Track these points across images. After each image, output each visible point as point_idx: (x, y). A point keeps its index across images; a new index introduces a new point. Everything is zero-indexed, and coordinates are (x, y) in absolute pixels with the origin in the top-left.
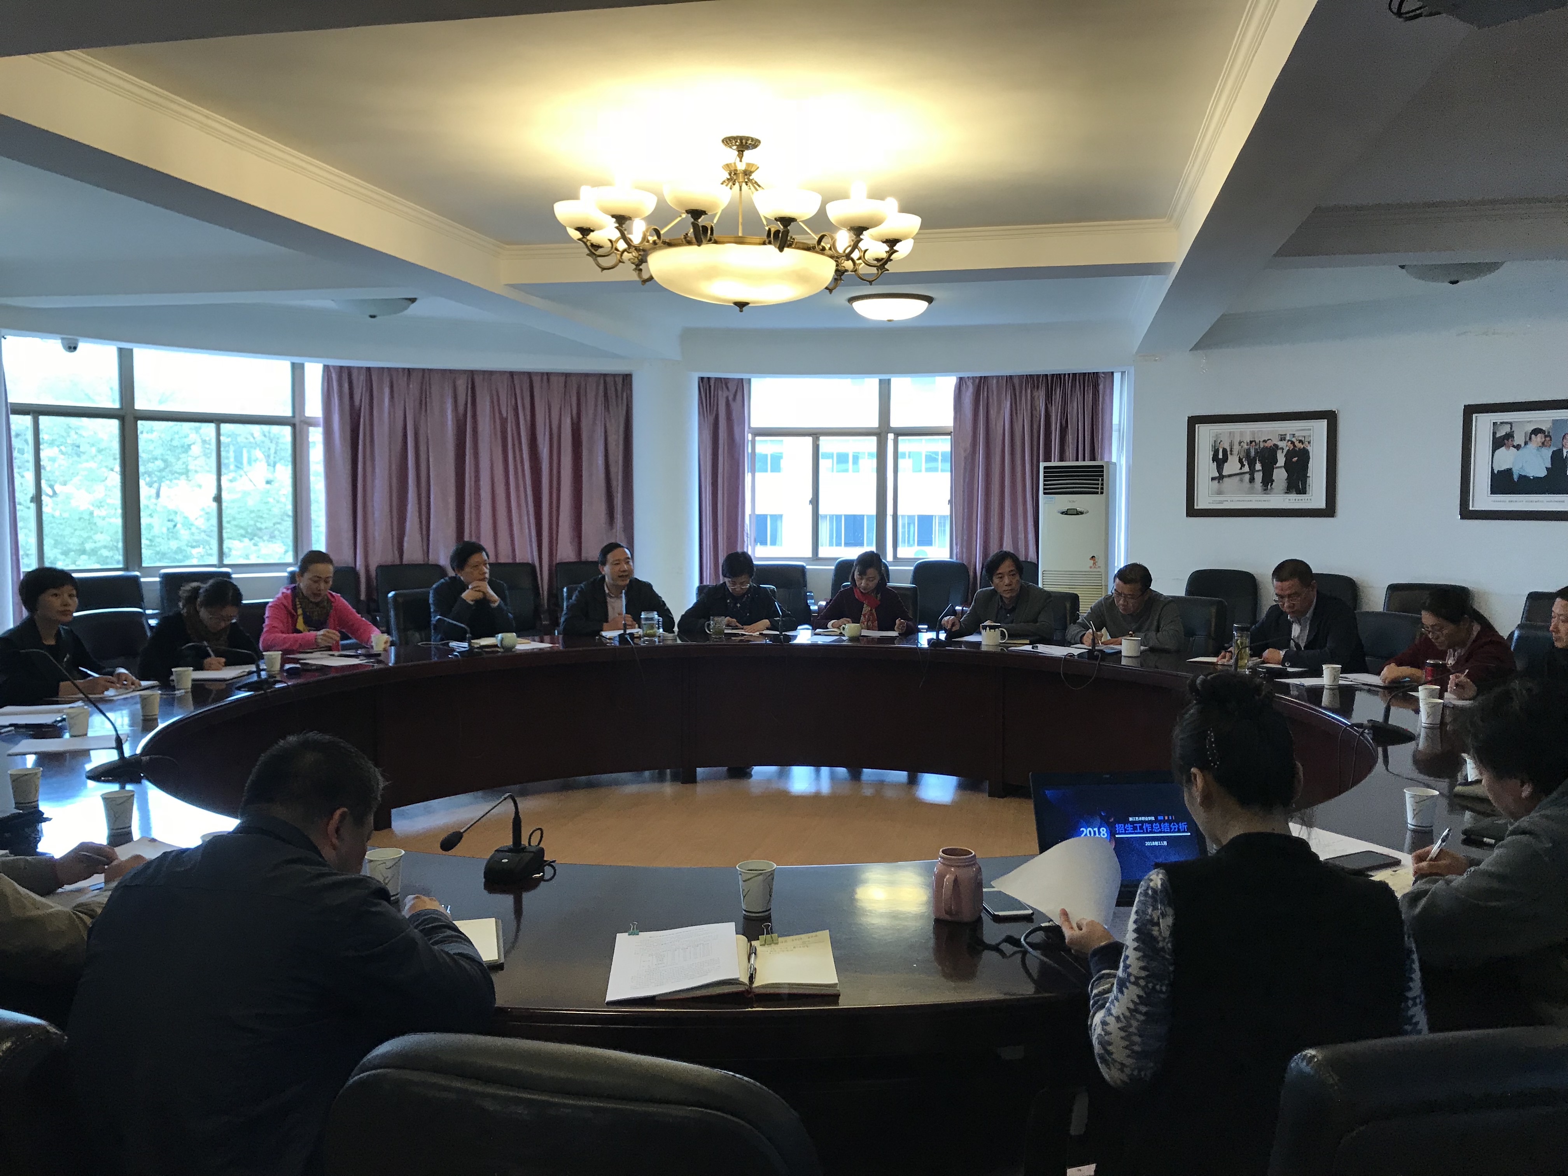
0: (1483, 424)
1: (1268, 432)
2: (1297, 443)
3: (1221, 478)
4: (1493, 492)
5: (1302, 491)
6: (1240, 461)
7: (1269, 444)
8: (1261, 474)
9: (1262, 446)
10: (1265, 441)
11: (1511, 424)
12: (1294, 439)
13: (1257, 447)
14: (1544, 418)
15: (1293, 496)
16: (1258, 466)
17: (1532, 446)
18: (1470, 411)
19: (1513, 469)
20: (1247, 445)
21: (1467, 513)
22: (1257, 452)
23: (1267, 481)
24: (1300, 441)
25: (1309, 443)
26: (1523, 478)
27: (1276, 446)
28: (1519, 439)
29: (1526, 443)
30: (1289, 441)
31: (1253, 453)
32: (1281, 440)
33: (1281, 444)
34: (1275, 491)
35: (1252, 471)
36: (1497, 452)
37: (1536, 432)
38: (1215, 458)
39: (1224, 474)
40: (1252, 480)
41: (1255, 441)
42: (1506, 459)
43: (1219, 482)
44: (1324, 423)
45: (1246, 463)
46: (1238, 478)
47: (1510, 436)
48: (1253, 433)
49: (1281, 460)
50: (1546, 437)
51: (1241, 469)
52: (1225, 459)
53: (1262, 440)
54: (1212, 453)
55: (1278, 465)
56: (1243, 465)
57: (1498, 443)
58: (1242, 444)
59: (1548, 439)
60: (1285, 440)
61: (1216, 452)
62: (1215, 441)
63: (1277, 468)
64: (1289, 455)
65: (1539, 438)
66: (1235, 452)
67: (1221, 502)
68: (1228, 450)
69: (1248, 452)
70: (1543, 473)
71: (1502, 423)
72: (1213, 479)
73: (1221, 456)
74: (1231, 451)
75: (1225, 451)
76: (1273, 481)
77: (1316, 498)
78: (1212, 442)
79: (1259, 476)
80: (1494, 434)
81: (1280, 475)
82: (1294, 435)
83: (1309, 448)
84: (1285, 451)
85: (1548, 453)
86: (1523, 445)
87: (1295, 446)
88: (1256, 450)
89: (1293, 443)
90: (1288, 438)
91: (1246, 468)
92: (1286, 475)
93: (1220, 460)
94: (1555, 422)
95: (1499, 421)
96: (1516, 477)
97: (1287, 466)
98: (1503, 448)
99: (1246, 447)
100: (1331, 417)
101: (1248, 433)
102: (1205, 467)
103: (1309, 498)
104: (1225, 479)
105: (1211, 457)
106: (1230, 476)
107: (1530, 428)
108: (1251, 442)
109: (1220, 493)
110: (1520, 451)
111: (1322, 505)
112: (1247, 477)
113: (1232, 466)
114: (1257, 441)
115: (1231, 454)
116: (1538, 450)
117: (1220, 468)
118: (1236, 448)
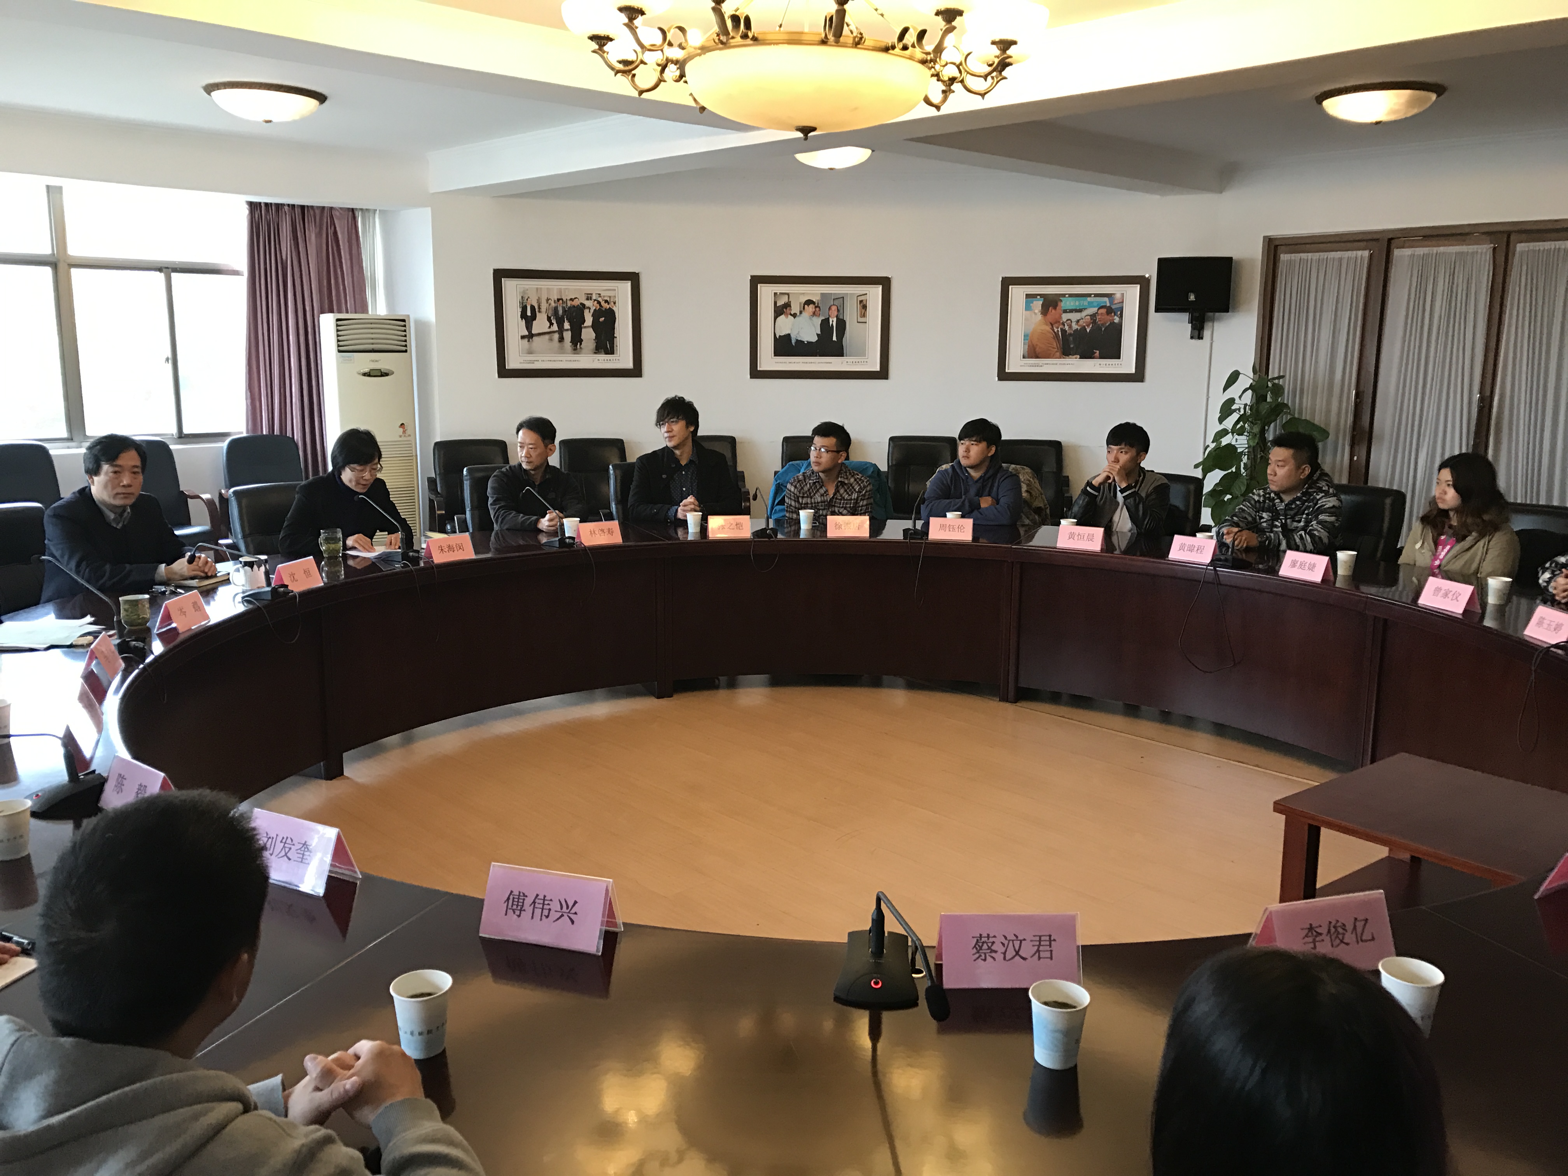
0: (766, 293)
1: (575, 290)
2: (603, 303)
3: (530, 336)
4: (776, 355)
5: (611, 351)
6: (549, 319)
7: (576, 303)
8: (570, 332)
9: (569, 305)
10: (572, 300)
11: (788, 294)
12: (600, 299)
13: (565, 305)
14: (814, 292)
15: (602, 357)
16: (567, 325)
17: (805, 315)
18: (756, 281)
19: (792, 336)
20: (555, 301)
21: (756, 373)
22: (564, 311)
23: (577, 340)
24: (606, 301)
25: (615, 303)
26: (799, 342)
27: (583, 305)
28: (795, 309)
29: (801, 312)
30: (595, 300)
31: (561, 312)
32: (587, 299)
33: (588, 303)
34: (583, 351)
35: (561, 330)
36: (779, 319)
37: (809, 302)
38: (523, 315)
39: (534, 332)
40: (561, 339)
41: (562, 299)
42: (785, 325)
43: (529, 341)
44: (628, 284)
45: (554, 321)
46: (547, 337)
47: (787, 305)
48: (560, 291)
49: (589, 320)
50: (816, 307)
51: (550, 327)
52: (534, 317)
53: (569, 298)
54: (520, 310)
55: (585, 325)
56: (551, 324)
57: (780, 311)
58: (550, 301)
59: (817, 309)
60: (591, 299)
61: (524, 309)
62: (522, 297)
63: (585, 327)
64: (596, 315)
65: (811, 309)
66: (543, 308)
67: (532, 362)
68: (536, 307)
69: (556, 309)
70: (814, 339)
71: (781, 293)
72: (523, 337)
73: (529, 314)
74: (539, 308)
75: (533, 308)
76: (582, 340)
77: (624, 358)
78: (519, 298)
79: (568, 336)
80: (775, 303)
81: (588, 335)
82: (599, 294)
83: (614, 309)
84: (592, 311)
85: (818, 321)
86: (798, 314)
87: (600, 305)
88: (564, 308)
89: (599, 303)
90: (594, 297)
91: (555, 327)
92: (594, 335)
93: (529, 318)
94: (822, 294)
95: (778, 292)
96: (793, 342)
97: (594, 326)
98: (783, 317)
99: (553, 305)
100: (633, 278)
101: (555, 292)
102: (514, 326)
103: (617, 358)
104: (535, 338)
105: (520, 314)
106: (539, 334)
107: (804, 299)
108: (558, 300)
109: (530, 352)
110: (797, 318)
111: (629, 364)
112: (556, 336)
113: (541, 324)
114: (565, 300)
115: (539, 312)
116: (810, 319)
117: (529, 327)
118: (544, 306)
